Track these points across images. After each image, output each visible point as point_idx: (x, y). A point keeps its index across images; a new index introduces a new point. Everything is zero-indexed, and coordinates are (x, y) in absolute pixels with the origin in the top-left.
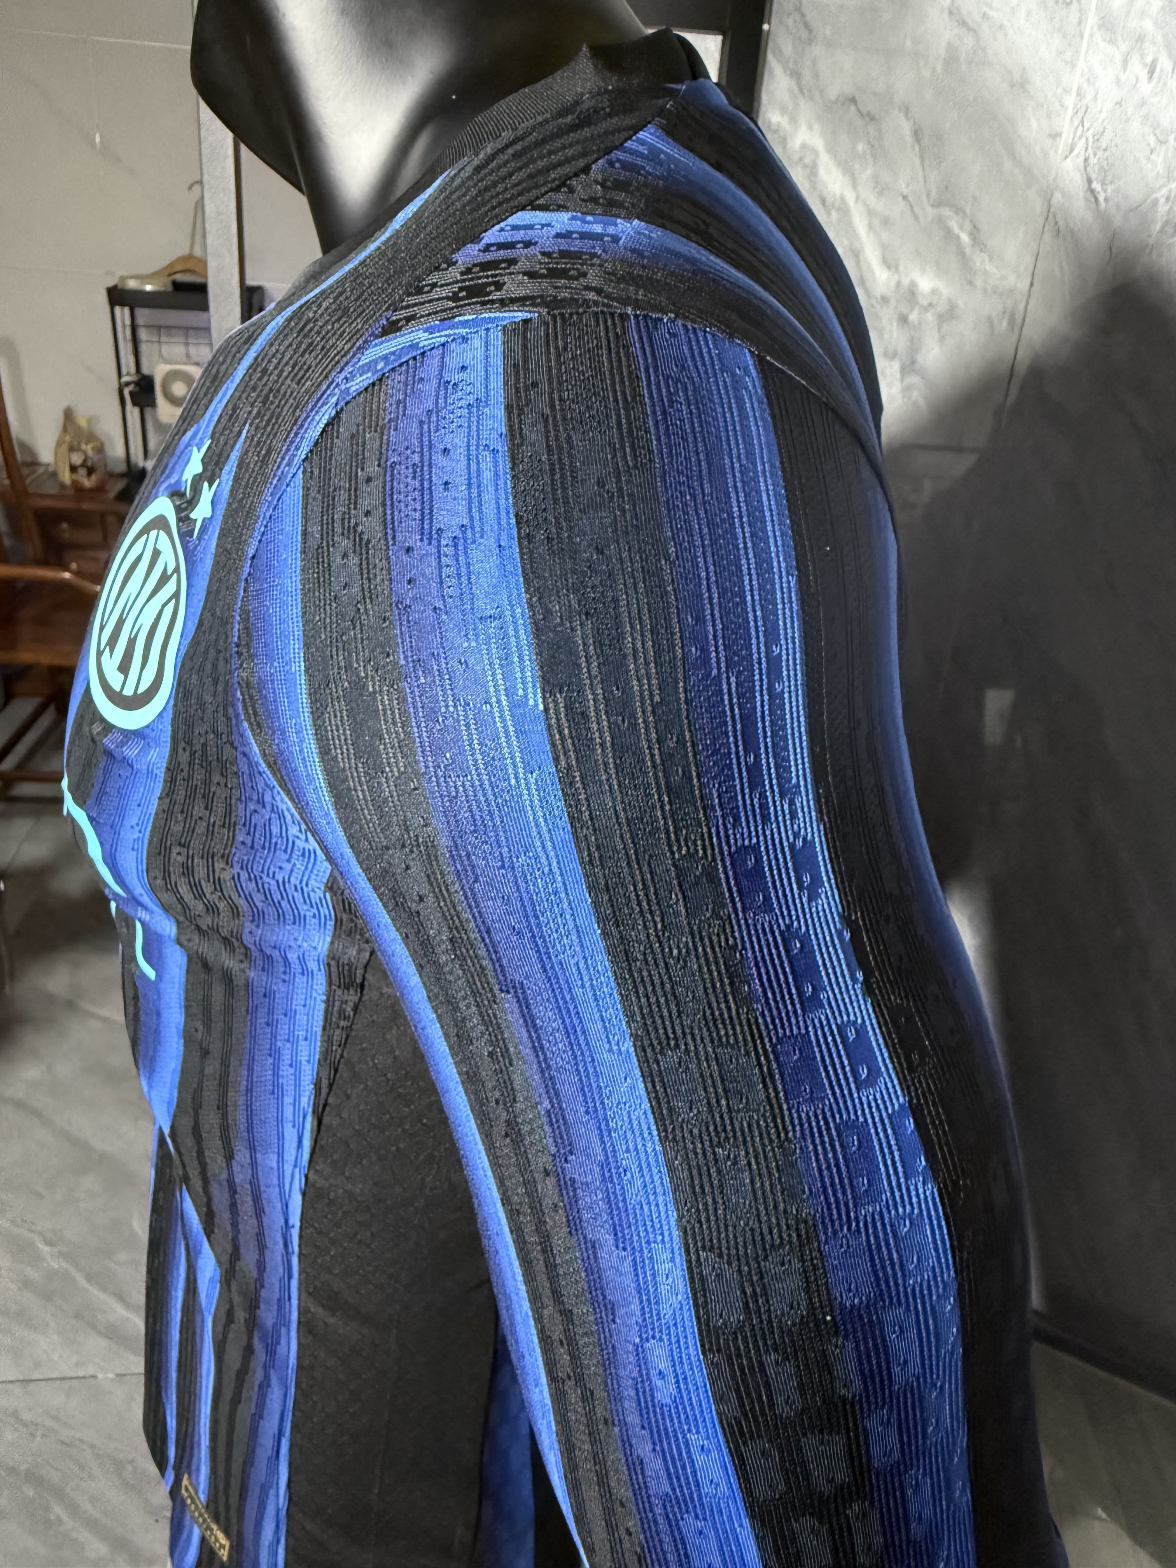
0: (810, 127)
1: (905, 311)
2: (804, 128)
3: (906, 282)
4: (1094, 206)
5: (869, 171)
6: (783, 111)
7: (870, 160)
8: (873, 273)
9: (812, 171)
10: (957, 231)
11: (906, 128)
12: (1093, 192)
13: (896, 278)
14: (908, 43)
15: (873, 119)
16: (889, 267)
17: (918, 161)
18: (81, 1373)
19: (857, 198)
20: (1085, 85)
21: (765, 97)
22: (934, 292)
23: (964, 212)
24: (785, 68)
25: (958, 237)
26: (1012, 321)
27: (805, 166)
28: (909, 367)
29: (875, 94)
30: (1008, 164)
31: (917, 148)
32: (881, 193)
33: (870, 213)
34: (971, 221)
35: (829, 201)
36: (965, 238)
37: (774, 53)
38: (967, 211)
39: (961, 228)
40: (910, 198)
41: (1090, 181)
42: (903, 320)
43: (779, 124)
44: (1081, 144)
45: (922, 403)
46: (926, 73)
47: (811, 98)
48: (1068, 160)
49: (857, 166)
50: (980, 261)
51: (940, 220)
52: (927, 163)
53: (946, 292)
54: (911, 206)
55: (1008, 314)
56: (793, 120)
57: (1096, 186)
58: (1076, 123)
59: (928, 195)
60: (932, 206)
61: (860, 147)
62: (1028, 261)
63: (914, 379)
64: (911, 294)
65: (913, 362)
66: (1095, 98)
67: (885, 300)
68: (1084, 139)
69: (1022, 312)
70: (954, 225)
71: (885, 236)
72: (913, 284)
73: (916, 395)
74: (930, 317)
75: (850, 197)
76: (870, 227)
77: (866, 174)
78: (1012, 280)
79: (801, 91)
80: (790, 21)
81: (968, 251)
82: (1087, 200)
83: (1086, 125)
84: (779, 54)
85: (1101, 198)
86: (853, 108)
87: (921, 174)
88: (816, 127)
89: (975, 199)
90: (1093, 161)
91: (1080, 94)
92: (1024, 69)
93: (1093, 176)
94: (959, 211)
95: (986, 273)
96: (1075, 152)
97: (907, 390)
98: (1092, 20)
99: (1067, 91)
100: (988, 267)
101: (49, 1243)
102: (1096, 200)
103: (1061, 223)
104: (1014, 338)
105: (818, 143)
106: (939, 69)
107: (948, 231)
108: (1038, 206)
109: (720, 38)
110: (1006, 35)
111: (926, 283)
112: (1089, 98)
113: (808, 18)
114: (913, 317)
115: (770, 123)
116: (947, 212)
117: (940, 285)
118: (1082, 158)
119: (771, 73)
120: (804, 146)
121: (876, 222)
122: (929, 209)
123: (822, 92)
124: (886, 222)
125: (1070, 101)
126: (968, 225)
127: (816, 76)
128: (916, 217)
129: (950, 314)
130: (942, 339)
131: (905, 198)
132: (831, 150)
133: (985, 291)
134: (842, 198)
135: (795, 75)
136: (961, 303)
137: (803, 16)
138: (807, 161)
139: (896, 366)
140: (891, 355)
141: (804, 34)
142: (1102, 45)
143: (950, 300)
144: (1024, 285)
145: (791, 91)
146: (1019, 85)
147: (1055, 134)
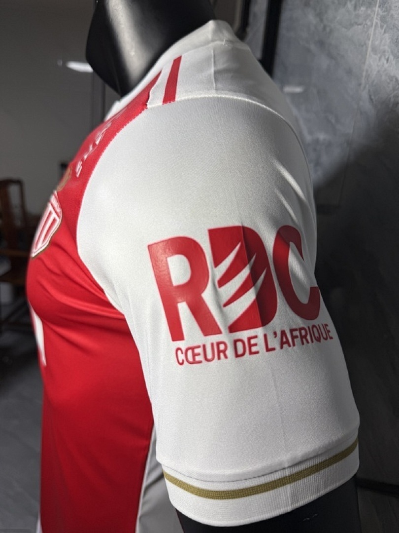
1: (315, 146)
3: (315, 137)
4: (372, 103)
7: (304, 103)
11: (315, 91)
12: (371, 99)
13: (312, 137)
14: (315, 67)
16: (310, 134)
17: (319, 101)
19: (301, 115)
20: (368, 68)
22: (324, 139)
25: (331, 121)
30: (346, 95)
31: (318, 97)
32: (308, 113)
33: (305, 119)
38: (334, 112)
42: (315, 150)
46: (321, 74)
48: (364, 91)
49: (300, 106)
50: (338, 127)
51: (326, 118)
53: (328, 138)
55: (347, 141)
57: (373, 97)
58: (366, 79)
59: (322, 110)
60: (323, 113)
62: (352, 124)
64: (317, 141)
65: (318, 163)
66: (371, 72)
68: (368, 84)
69: (351, 140)
70: (330, 118)
71: (309, 125)
72: (318, 138)
74: (323, 147)
76: (305, 123)
77: (303, 107)
78: (348, 131)
81: (335, 125)
83: (369, 80)
85: (374, 100)
87: (319, 104)
89: (336, 109)
90: (371, 90)
91: (367, 71)
93: (371, 95)
95: (340, 130)
99: (363, 71)
103: (362, 111)
104: (349, 149)
106: (325, 72)
108: (355, 107)
110: (344, 58)
111: (322, 136)
114: (318, 148)
116: (328, 114)
117: (326, 136)
118: (368, 90)
124: (309, 121)
125: (364, 74)
126: (334, 117)
128: (318, 118)
129: (329, 145)
133: (339, 136)
136: (332, 141)
139: (312, 164)
142: (373, 56)
143: (329, 141)
146: (349, 72)
147: (360, 85)
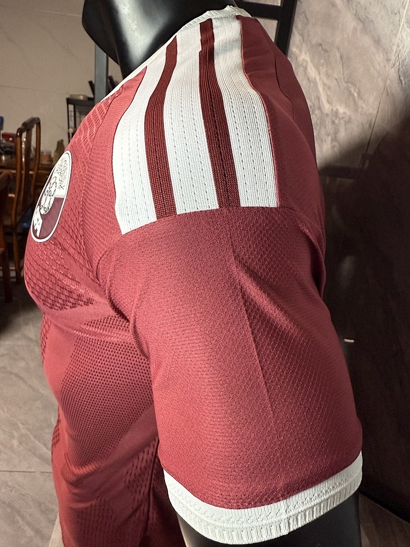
0: (306, 54)
1: (334, 119)
2: (303, 53)
3: (335, 109)
4: (401, 85)
5: (325, 70)
6: (297, 47)
7: (325, 66)
8: (323, 105)
9: (306, 69)
10: (353, 91)
11: (338, 55)
12: (400, 80)
13: (331, 107)
14: (340, 25)
15: (326, 51)
16: (329, 103)
17: (341, 67)
18: (29, 470)
19: (320, 80)
20: (400, 42)
21: (291, 42)
22: (344, 113)
23: (356, 86)
24: (298, 33)
25: (353, 95)
26: (370, 125)
27: (303, 67)
28: (334, 139)
29: (329, 43)
30: (372, 69)
31: (341, 62)
32: (328, 78)
33: (324, 84)
34: (358, 88)
35: (310, 80)
36: (356, 94)
37: (296, 28)
38: (357, 85)
39: (355, 92)
40: (338, 80)
41: (400, 77)
42: (333, 122)
43: (295, 52)
44: (397, 64)
45: (338, 152)
46: (345, 36)
47: (307, 44)
48: (393, 69)
49: (321, 68)
50: (360, 103)
51: (348, 88)
52: (344, 67)
53: (348, 113)
54: (338, 83)
55: (369, 122)
56: (300, 51)
57: (402, 78)
58: (396, 55)
59: (344, 78)
60: (346, 83)
61: (322, 61)
62: (377, 103)
63: (335, 143)
64: (336, 113)
65: (336, 137)
66: (403, 47)
67: (327, 115)
68: (398, 62)
69: (374, 122)
70: (352, 90)
71: (329, 92)
72: (337, 109)
73: (336, 149)
74: (342, 122)
75: (318, 79)
76: (324, 89)
77: (323, 70)
78: (371, 110)
79: (304, 41)
80: (301, 17)
81: (356, 99)
82: (398, 83)
83: (400, 57)
84: (297, 27)
85: (403, 83)
86: (320, 47)
87: (342, 71)
88: (308, 54)
89: (360, 81)
90: (401, 69)
91: (398, 46)
92: (379, 36)
93: (401, 75)
94: (354, 85)
95: (362, 108)
96: (395, 66)
97: (333, 147)
98: (403, 20)
99: (394, 45)
100: (364, 106)
101: (23, 424)
102: (401, 83)
103: (389, 91)
104: (371, 131)
105: (308, 59)
106: (350, 35)
107: (350, 92)
108: (381, 84)
109: (277, 21)
110: (373, 24)
111: (341, 110)
112: (401, 47)
113: (307, 16)
114: (337, 121)
115: (292, 51)
116: (350, 85)
117: (346, 111)
118: (398, 68)
119: (294, 34)
120: (303, 59)
121: (326, 88)
122: (344, 84)
123: (310, 41)
124: (329, 88)
125: (395, 48)
126: (357, 90)
127: (309, 36)
128: (339, 86)
129: (349, 121)
130: (346, 129)
131: (336, 79)
132: (312, 61)
133: (361, 114)
134: (315, 78)
135: (302, 35)
136: (353, 117)
137: (305, 15)
138: (304, 65)
139: (330, 138)
140: (328, 135)
141: (306, 21)
142: (406, 29)
143: (349, 116)
144: (375, 112)
145: (300, 40)
146: (377, 42)
147: (388, 60)
